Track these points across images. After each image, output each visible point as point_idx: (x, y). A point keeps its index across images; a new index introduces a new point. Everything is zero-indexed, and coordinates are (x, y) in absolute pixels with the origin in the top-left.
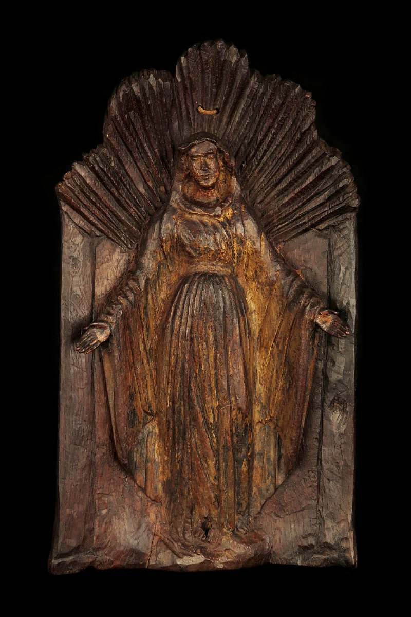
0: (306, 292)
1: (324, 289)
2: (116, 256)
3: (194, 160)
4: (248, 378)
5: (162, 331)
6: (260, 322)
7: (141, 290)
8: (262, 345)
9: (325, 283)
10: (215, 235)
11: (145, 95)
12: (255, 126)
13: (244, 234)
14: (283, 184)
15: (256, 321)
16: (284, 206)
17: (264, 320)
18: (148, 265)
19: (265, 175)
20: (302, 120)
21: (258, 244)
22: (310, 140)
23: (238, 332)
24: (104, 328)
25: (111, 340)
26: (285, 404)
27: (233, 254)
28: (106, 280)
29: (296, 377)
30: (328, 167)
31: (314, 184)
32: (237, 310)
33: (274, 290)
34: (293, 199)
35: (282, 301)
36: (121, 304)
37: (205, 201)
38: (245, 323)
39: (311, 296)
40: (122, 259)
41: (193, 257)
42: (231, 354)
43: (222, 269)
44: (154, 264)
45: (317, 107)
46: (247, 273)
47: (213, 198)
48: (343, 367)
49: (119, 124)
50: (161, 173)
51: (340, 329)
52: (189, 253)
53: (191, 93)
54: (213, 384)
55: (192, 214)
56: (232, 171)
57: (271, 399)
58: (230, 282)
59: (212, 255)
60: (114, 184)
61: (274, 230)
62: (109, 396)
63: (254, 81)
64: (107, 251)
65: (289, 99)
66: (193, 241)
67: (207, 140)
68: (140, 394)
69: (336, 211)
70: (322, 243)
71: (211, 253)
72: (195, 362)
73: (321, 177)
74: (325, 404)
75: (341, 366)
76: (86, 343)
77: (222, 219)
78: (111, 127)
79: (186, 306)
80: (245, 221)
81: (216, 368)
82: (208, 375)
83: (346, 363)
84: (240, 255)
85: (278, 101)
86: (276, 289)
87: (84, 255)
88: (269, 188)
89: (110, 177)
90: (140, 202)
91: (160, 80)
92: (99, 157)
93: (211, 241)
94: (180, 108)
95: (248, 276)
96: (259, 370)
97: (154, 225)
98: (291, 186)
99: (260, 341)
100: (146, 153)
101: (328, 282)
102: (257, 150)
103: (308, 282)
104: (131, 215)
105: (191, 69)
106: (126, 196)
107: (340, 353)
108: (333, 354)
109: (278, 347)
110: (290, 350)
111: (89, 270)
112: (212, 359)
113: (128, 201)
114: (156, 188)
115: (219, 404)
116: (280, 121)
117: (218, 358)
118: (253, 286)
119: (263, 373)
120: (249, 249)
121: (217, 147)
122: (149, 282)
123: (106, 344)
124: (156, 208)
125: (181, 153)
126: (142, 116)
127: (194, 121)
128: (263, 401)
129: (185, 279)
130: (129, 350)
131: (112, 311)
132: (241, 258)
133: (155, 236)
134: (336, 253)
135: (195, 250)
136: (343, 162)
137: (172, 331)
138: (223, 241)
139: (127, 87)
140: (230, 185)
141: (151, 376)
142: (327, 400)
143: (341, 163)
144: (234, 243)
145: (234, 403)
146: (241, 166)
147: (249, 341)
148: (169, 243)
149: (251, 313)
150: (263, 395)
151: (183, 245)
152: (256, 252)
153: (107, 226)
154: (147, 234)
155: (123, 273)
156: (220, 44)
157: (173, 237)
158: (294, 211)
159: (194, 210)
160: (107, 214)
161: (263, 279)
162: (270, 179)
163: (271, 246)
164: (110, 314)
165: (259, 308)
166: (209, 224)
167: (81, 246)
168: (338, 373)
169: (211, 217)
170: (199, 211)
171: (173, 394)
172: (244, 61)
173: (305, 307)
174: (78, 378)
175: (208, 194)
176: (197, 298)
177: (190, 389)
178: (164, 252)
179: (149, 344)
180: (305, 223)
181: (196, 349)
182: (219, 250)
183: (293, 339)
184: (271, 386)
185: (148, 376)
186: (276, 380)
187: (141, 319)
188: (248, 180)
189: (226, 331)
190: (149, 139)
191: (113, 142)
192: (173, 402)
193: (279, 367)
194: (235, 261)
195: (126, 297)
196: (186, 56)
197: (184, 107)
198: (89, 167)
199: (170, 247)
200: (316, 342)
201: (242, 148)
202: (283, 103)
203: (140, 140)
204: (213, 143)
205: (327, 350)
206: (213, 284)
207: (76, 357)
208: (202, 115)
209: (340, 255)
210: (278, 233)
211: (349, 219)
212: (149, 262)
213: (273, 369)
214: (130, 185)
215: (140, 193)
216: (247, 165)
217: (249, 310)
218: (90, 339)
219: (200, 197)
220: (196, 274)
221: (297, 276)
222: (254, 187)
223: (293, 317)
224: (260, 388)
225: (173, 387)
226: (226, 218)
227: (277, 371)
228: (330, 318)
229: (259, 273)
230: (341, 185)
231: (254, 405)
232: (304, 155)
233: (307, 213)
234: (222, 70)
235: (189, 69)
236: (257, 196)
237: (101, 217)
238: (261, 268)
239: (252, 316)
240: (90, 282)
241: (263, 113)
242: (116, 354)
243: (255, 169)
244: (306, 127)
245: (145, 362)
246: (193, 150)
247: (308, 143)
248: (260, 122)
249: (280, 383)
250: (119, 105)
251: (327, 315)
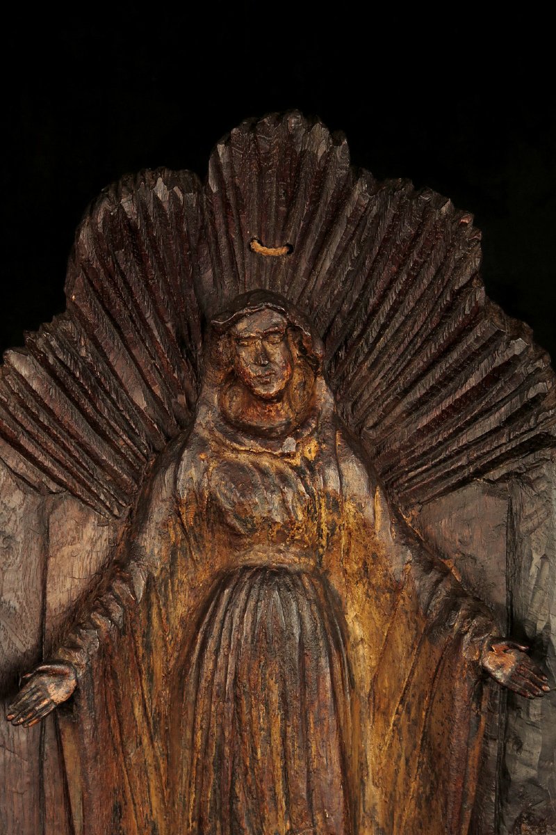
0: (464, 606)
1: (500, 597)
2: (89, 531)
3: (243, 346)
4: (348, 775)
5: (178, 679)
6: (374, 664)
7: (137, 600)
8: (377, 708)
9: (501, 587)
10: (282, 492)
11: (147, 218)
12: (362, 280)
13: (341, 490)
14: (418, 392)
15: (365, 662)
16: (421, 433)
17: (381, 659)
18: (152, 551)
19: (382, 374)
20: (455, 268)
21: (368, 511)
22: (470, 305)
23: (328, 684)
24: (62, 676)
25: (77, 700)
26: (423, 826)
27: (319, 529)
28: (69, 580)
29: (445, 774)
30: (506, 359)
31: (480, 391)
32: (327, 640)
33: (402, 601)
34: (438, 421)
35: (415, 622)
36: (96, 627)
37: (266, 425)
38: (342, 665)
39: (473, 614)
40: (101, 536)
41: (239, 535)
42: (315, 729)
43: (297, 559)
44: (163, 548)
45: (484, 243)
46: (348, 567)
47: (281, 420)
48: (537, 752)
49: (97, 276)
50: (180, 370)
51: (531, 680)
52: (233, 528)
53: (238, 214)
54: (280, 787)
55: (238, 451)
56: (317, 367)
57: (396, 816)
58: (312, 585)
59: (278, 532)
60: (86, 392)
61: (401, 481)
62: (73, 808)
63: (360, 190)
64: (73, 522)
65: (428, 227)
66: (241, 504)
67: (268, 307)
68: (135, 805)
69: (522, 444)
70: (495, 507)
71: (276, 528)
72: (244, 743)
73: (492, 378)
74: (502, 826)
75: (535, 752)
76: (28, 705)
77: (297, 461)
78: (80, 281)
79: (225, 632)
80: (342, 465)
81: (285, 756)
82: (269, 771)
83: (544, 746)
84: (333, 531)
85: (408, 229)
86: (404, 599)
87: (27, 531)
88: (392, 398)
89: (78, 379)
90: (136, 425)
91: (176, 189)
92: (57, 339)
93: (276, 505)
94: (217, 243)
95: (349, 571)
96: (370, 757)
97: (164, 473)
98: (433, 395)
99: (374, 702)
100: (148, 329)
101: (507, 583)
102: (366, 325)
103: (468, 584)
104: (118, 451)
105: (237, 169)
106: (109, 414)
107: (533, 724)
108: (517, 727)
109: (408, 712)
110: (433, 720)
111: (35, 558)
112: (276, 736)
113: (113, 423)
114: (169, 399)
115: (291, 827)
116: (413, 269)
117: (289, 735)
118: (359, 591)
119: (380, 764)
120: (351, 520)
121: (288, 320)
122: (153, 583)
123: (67, 707)
124: (168, 438)
125: (217, 333)
126: (141, 260)
127: (244, 269)
128: (379, 819)
129: (224, 579)
130: (114, 719)
131: (79, 641)
132: (336, 537)
133: (166, 493)
134: (523, 528)
135: (244, 522)
136: (536, 348)
137: (198, 682)
138: (298, 505)
139: (111, 203)
140: (313, 394)
141: (157, 768)
142: (506, 817)
143: (532, 350)
144: (320, 508)
145: (321, 826)
146: (336, 357)
147: (352, 700)
148: (193, 507)
149: (356, 645)
150: (378, 808)
151: (221, 513)
152: (366, 526)
153: (72, 473)
154: (151, 490)
155: (104, 566)
156: (294, 121)
157: (201, 495)
158: (440, 444)
159: (241, 444)
160: (72, 449)
161: (378, 579)
162: (393, 382)
163: (395, 514)
164: (76, 647)
165: (371, 635)
166: (272, 471)
167: (20, 512)
168: (530, 765)
169: (275, 457)
170: (250, 444)
171: (200, 807)
172: (342, 153)
173: (461, 635)
174: (12, 771)
175: (270, 411)
176: (248, 618)
177: (233, 797)
178: (182, 525)
179: (154, 706)
180: (462, 467)
181: (246, 718)
182: (291, 521)
183: (437, 698)
184: (395, 790)
185: (151, 769)
186: (405, 779)
187: (137, 657)
188: (349, 384)
189: (304, 684)
190: (155, 302)
191: (84, 310)
192: (201, 822)
193: (411, 754)
194: (324, 543)
195: (107, 614)
196: (228, 143)
197: (223, 241)
198: (36, 357)
199: (196, 515)
200: (485, 704)
201: (338, 320)
202: (417, 235)
203: (137, 306)
204: (280, 312)
205: (507, 719)
206: (279, 590)
207: (8, 730)
208: (260, 257)
209: (531, 531)
210: (407, 488)
211: (548, 460)
212: (153, 545)
213: (399, 757)
214: (117, 393)
215: (138, 408)
216: (348, 354)
217: (352, 639)
218: (34, 698)
219: (253, 417)
220: (246, 568)
221: (446, 573)
222: (361, 396)
223: (437, 655)
224: (373, 794)
225: (200, 791)
226: (305, 459)
227: (407, 761)
228: (511, 659)
229: (370, 567)
230: (532, 394)
231: (361, 827)
232: (459, 335)
233: (467, 447)
234: (298, 170)
235: (232, 168)
236: (367, 414)
237: (61, 455)
238: (375, 556)
239: (356, 651)
240: (38, 583)
241: (378, 254)
242: (88, 726)
243: (363, 362)
244: (463, 281)
245: (146, 740)
246: (241, 326)
247: (467, 312)
248: (372, 269)
249: (414, 785)
250: (97, 238)
251: (505, 651)
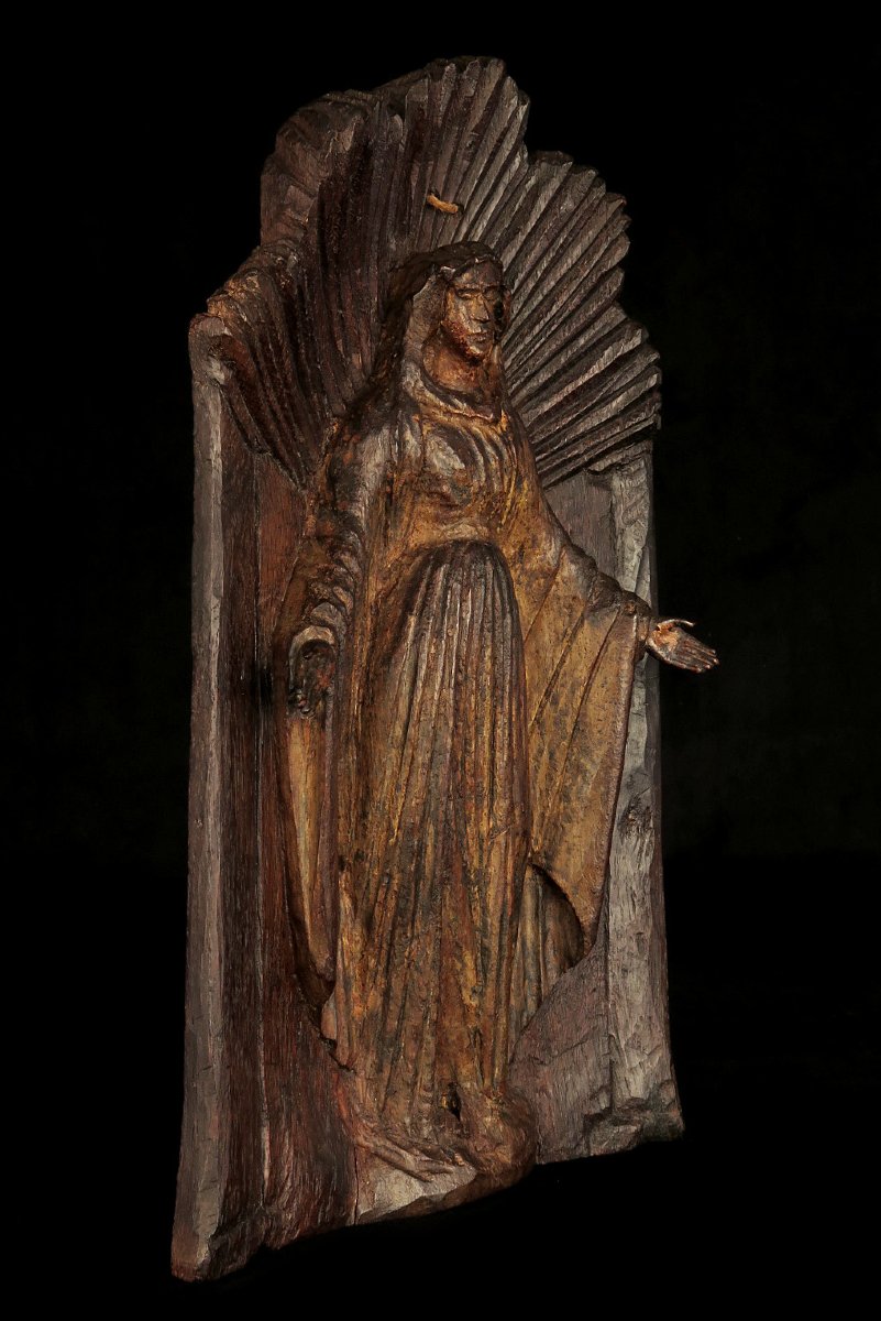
3: (466, 299)
14: (543, 377)
16: (541, 419)
18: (367, 522)
27: (506, 506)
30: (631, 347)
31: (600, 380)
33: (554, 587)
37: (464, 390)
41: (452, 507)
44: (374, 520)
46: (504, 550)
47: (475, 386)
48: (643, 741)
50: (359, 325)
51: (699, 655)
52: (445, 498)
54: (487, 782)
55: (452, 414)
57: (536, 815)
63: (520, 159)
66: (462, 470)
70: (599, 498)
73: (614, 367)
77: (499, 430)
79: (448, 611)
81: (494, 747)
82: (479, 764)
83: (649, 734)
84: (512, 508)
86: (558, 584)
95: (505, 556)
98: (555, 381)
107: (637, 713)
109: (555, 703)
110: (593, 706)
112: (490, 725)
114: (346, 357)
116: (562, 246)
120: (523, 499)
125: (445, 281)
131: (328, 620)
134: (623, 519)
135: (459, 492)
144: (512, 482)
145: (518, 822)
148: (406, 474)
151: (435, 481)
152: (534, 505)
157: (418, 460)
158: (559, 431)
159: (456, 407)
161: (533, 563)
166: (484, 438)
168: (636, 755)
169: (485, 423)
170: (464, 408)
173: (627, 616)
178: (390, 494)
180: (577, 456)
183: (599, 683)
186: (546, 775)
191: (311, 238)
192: (410, 829)
193: (559, 745)
194: (503, 521)
195: (348, 588)
199: (405, 483)
209: (632, 522)
211: (648, 453)
212: (367, 515)
213: (541, 752)
220: (458, 543)
223: (601, 637)
226: (502, 428)
228: (677, 636)
229: (527, 551)
233: (583, 435)
238: (534, 539)
244: (609, 265)
246: (468, 276)
249: (560, 779)
251: (670, 629)
